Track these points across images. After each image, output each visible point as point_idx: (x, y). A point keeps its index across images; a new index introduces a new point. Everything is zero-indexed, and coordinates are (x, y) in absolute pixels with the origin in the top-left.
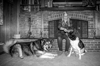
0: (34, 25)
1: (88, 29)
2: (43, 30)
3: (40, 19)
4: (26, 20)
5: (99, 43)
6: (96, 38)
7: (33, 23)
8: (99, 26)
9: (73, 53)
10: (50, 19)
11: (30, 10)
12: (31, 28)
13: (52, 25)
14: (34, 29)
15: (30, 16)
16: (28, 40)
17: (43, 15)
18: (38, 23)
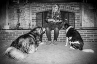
1: (74, 20)
2: (31, 21)
3: (28, 10)
5: (84, 33)
6: (82, 29)
7: (22, 14)
10: (38, 10)
12: (20, 19)
15: (19, 7)
16: (17, 30)
17: (31, 7)
18: (27, 15)
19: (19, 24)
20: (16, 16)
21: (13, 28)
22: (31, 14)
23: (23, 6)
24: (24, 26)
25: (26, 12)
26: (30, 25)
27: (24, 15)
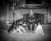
0: (16, 16)
1: (44, 19)
3: (19, 13)
4: (12, 14)
5: (50, 26)
6: (48, 24)
7: (15, 15)
8: (50, 17)
10: (24, 13)
11: (14, 9)
13: (25, 16)
14: (16, 18)
15: (14, 12)
21: (11, 23)
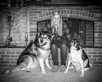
2: (29, 34)
3: (25, 18)
4: (5, 20)
9: (72, 67)
10: (39, 17)
12: (12, 31)
15: (10, 13)
16: (7, 49)
17: (28, 13)
18: (22, 25)
19: (11, 40)
20: (6, 26)
21: (2, 45)
22: (29, 23)
23: (17, 10)
24: (18, 42)
25: (21, 20)
26: (27, 40)
27: (19, 25)
